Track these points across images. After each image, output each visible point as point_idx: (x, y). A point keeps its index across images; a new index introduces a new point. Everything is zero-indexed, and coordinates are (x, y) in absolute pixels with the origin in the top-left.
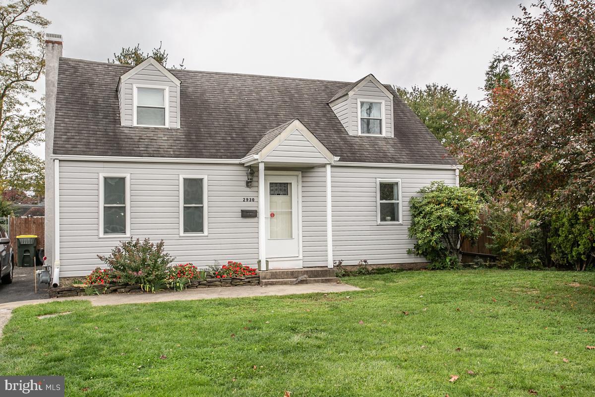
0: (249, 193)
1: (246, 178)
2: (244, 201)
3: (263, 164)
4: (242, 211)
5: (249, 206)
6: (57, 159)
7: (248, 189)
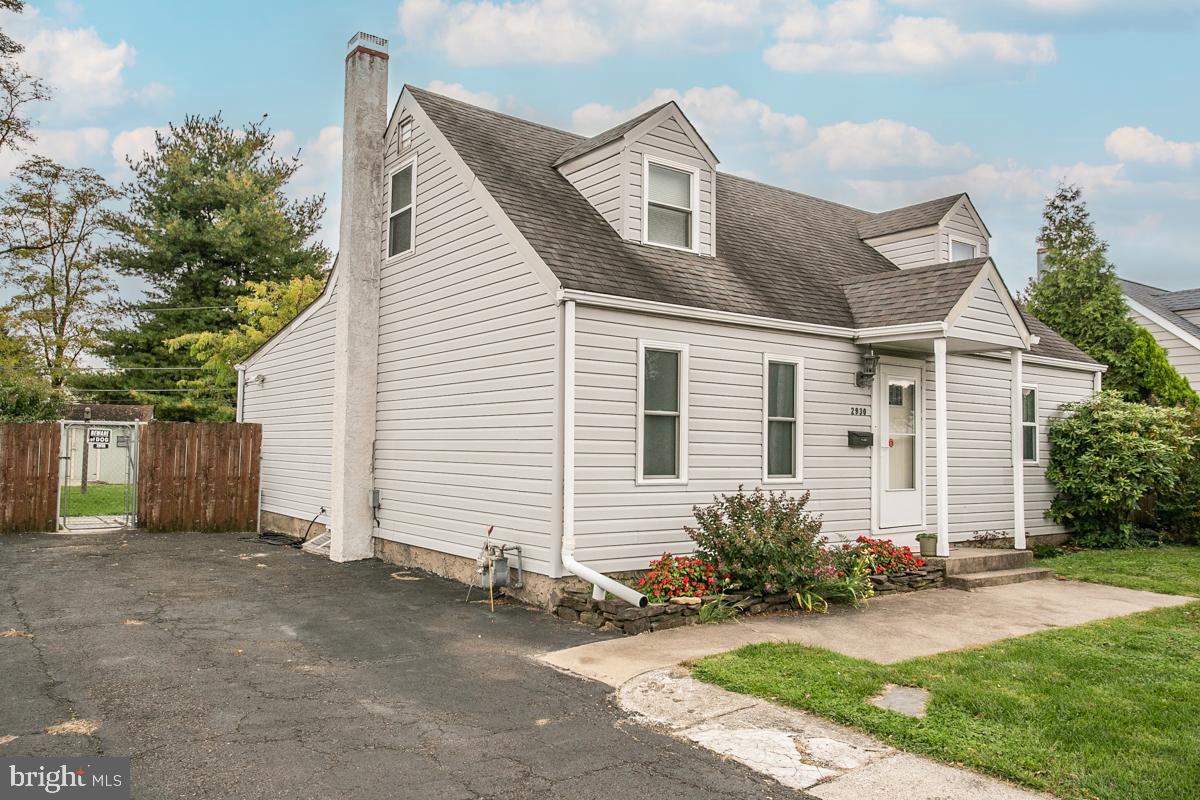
0: (858, 398)
1: (856, 369)
2: (852, 414)
3: (944, 341)
4: (851, 435)
5: (858, 424)
6: (572, 300)
7: (858, 390)
